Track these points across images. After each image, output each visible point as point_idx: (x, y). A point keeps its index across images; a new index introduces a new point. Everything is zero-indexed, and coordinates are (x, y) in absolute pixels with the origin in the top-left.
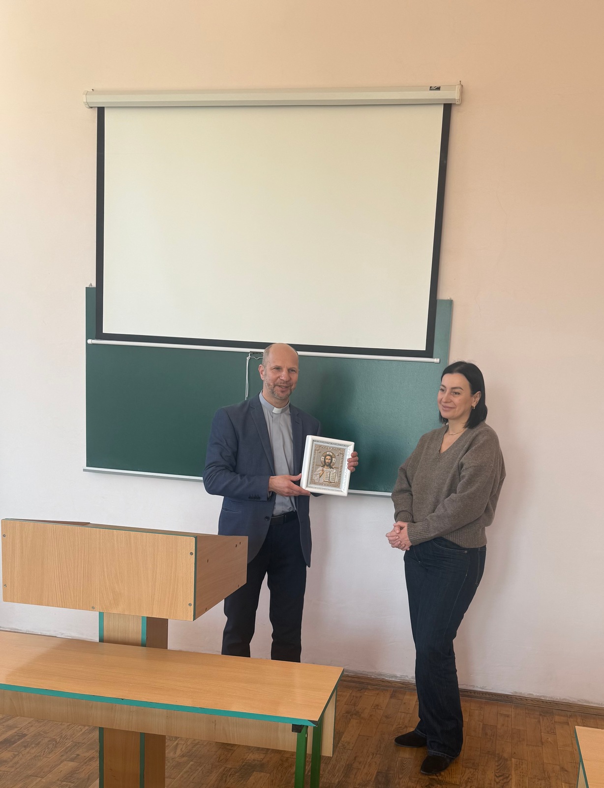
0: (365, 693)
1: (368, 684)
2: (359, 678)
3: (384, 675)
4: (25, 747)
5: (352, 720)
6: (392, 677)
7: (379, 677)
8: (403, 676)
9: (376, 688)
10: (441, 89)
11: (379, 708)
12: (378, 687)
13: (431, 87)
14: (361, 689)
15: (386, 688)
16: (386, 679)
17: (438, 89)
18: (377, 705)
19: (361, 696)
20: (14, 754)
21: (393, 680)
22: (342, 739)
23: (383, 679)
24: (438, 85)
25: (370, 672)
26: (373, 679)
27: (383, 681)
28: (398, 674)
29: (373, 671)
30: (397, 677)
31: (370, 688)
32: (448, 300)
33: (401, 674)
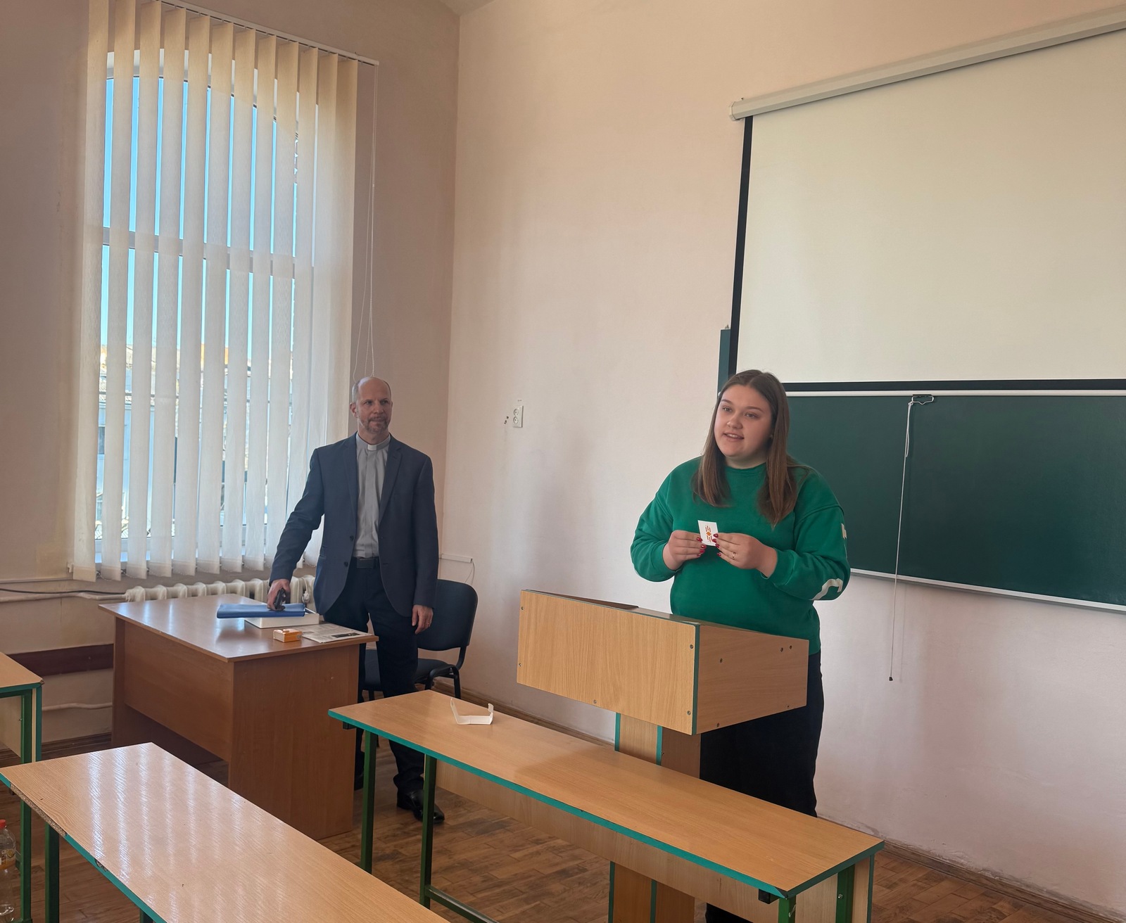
2: (1075, 910)
4: (580, 883)
7: (1112, 917)
20: (565, 889)
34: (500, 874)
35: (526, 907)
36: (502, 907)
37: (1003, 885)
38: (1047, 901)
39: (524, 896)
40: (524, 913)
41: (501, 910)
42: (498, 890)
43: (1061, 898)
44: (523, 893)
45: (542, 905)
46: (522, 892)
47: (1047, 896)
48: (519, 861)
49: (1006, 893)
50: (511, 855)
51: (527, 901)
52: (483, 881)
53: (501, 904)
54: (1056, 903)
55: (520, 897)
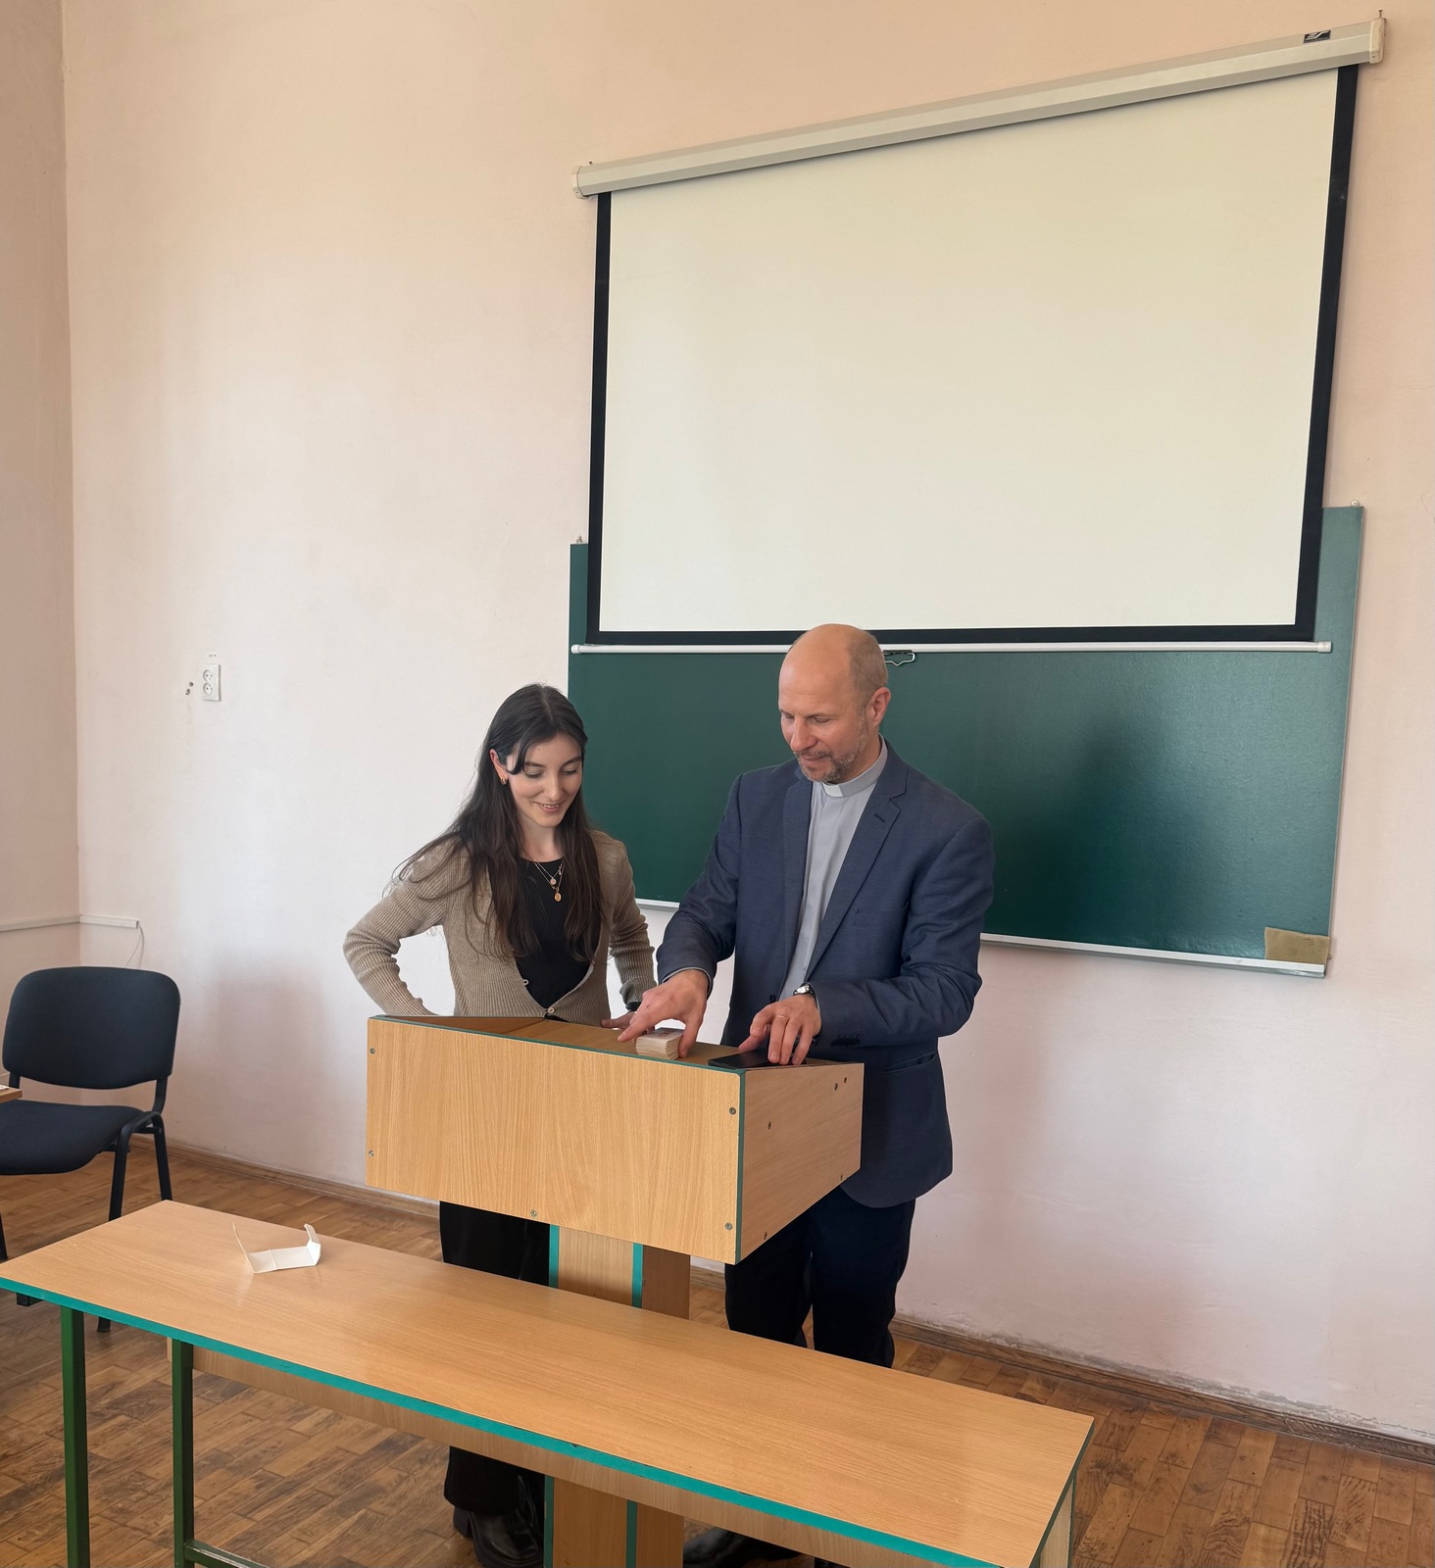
0: (1144, 1421)
1: (1150, 1397)
2: (1126, 1380)
3: (1189, 1381)
5: (1110, 1485)
6: (1210, 1387)
7: (1176, 1384)
8: (1238, 1388)
9: (1170, 1411)
10: (1332, 35)
11: (1178, 1462)
12: (1175, 1409)
13: (1306, 36)
14: (1134, 1410)
15: (1194, 1413)
16: (1195, 1390)
17: (1326, 36)
18: (1173, 1455)
19: (1132, 1428)
21: (1212, 1394)
22: (1088, 1534)
23: (1187, 1390)
24: (1324, 30)
25: (1156, 1371)
26: (1162, 1388)
27: (1187, 1394)
28: (1226, 1383)
29: (1163, 1368)
30: (1223, 1389)
31: (1156, 1409)
32: (1351, 508)
33: (1233, 1385)
34: (285, 1467)
35: (347, 1523)
36: (303, 1531)
37: (1024, 1355)
38: (1086, 1372)
39: (335, 1503)
40: (343, 1536)
41: (304, 1537)
42: (288, 1500)
43: (1106, 1365)
44: (334, 1497)
45: (371, 1515)
46: (330, 1496)
47: (1086, 1363)
48: (310, 1437)
49: (1028, 1367)
50: (292, 1428)
51: (343, 1511)
52: (258, 1487)
53: (300, 1525)
54: (1100, 1373)
55: (330, 1506)
